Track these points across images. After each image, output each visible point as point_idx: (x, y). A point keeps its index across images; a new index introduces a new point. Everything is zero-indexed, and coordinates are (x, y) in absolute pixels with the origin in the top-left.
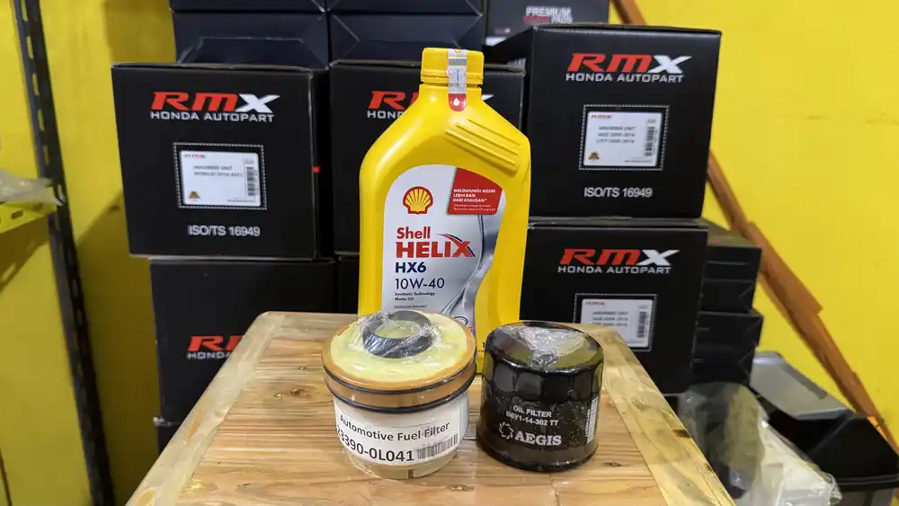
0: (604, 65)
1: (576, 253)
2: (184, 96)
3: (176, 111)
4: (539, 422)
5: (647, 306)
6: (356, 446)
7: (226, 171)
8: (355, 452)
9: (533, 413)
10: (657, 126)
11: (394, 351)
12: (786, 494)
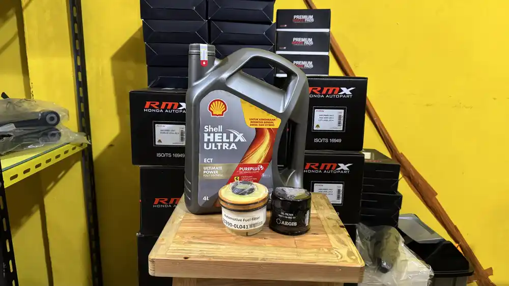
0: (321, 91)
1: (312, 165)
2: (158, 103)
3: (154, 109)
4: (289, 218)
5: (341, 186)
6: (230, 224)
7: (172, 132)
8: (229, 226)
9: (287, 215)
10: (342, 114)
11: (242, 193)
12: (409, 273)
